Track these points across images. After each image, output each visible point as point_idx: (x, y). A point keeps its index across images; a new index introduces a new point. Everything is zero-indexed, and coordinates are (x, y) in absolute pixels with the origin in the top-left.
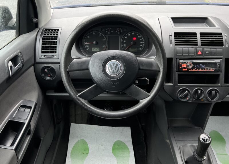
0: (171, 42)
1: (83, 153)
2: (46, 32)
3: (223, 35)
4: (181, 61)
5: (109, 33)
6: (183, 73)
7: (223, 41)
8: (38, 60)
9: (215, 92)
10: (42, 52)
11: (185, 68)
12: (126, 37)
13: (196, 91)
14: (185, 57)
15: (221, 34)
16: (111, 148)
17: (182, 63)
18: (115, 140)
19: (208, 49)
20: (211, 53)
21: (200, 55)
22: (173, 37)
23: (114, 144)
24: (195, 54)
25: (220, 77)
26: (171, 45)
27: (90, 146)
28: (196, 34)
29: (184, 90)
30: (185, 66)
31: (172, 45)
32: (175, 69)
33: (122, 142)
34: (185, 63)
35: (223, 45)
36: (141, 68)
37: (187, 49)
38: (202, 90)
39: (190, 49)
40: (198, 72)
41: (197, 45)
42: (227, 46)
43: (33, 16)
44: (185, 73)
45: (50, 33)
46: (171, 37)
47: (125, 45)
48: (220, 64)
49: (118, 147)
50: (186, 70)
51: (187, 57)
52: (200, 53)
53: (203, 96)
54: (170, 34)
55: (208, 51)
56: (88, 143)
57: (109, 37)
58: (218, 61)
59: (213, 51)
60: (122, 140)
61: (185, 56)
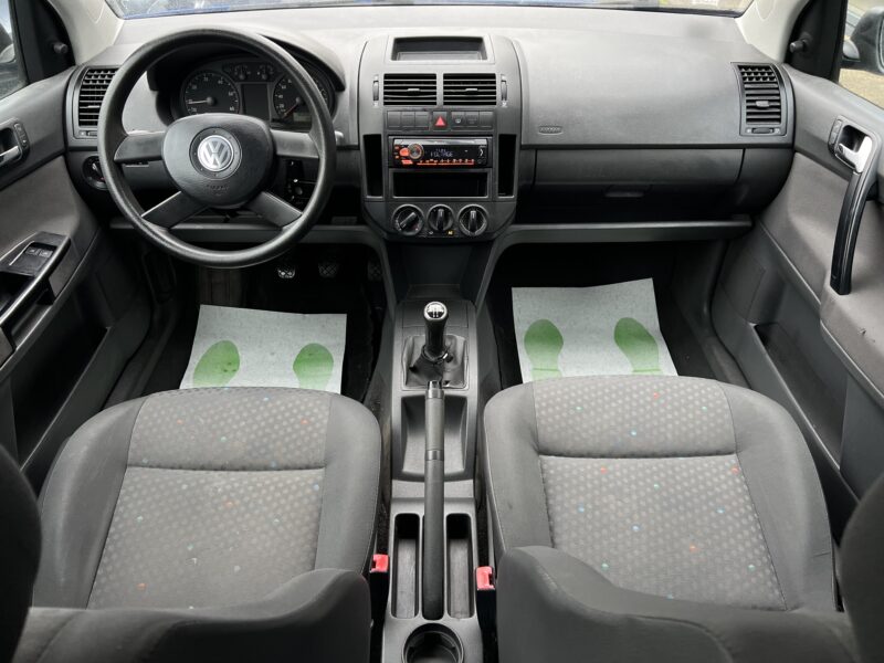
0: (376, 98)
1: (226, 371)
2: (90, 76)
3: (498, 80)
4: (397, 142)
5: (242, 77)
6: (403, 170)
7: (495, 93)
8: (73, 142)
9: (478, 215)
10: (81, 124)
11: (407, 158)
12: (284, 87)
13: (435, 212)
14: (407, 133)
15: (493, 76)
16: (294, 359)
17: (401, 147)
18: (306, 343)
19: (461, 113)
20: (465, 122)
21: (440, 127)
22: (381, 85)
23: (303, 351)
24: (431, 125)
25: (489, 180)
26: (376, 103)
27: (244, 356)
28: (434, 76)
29: (408, 211)
30: (407, 154)
31: (379, 105)
32: (385, 161)
33: (321, 347)
34: (406, 146)
35: (495, 103)
36: (280, 152)
37: (412, 113)
38: (446, 211)
39: (418, 113)
40: (438, 167)
41: (435, 104)
42: (504, 104)
43: (52, 36)
44: (408, 170)
45: (99, 78)
46: (376, 84)
47: (282, 106)
48: (486, 149)
49: (310, 357)
50: (410, 162)
51: (412, 132)
52: (440, 123)
53: (450, 223)
54: (376, 79)
55: (458, 117)
56: (239, 349)
57: (242, 86)
58: (482, 142)
59: (472, 117)
60: (322, 343)
61: (408, 129)
